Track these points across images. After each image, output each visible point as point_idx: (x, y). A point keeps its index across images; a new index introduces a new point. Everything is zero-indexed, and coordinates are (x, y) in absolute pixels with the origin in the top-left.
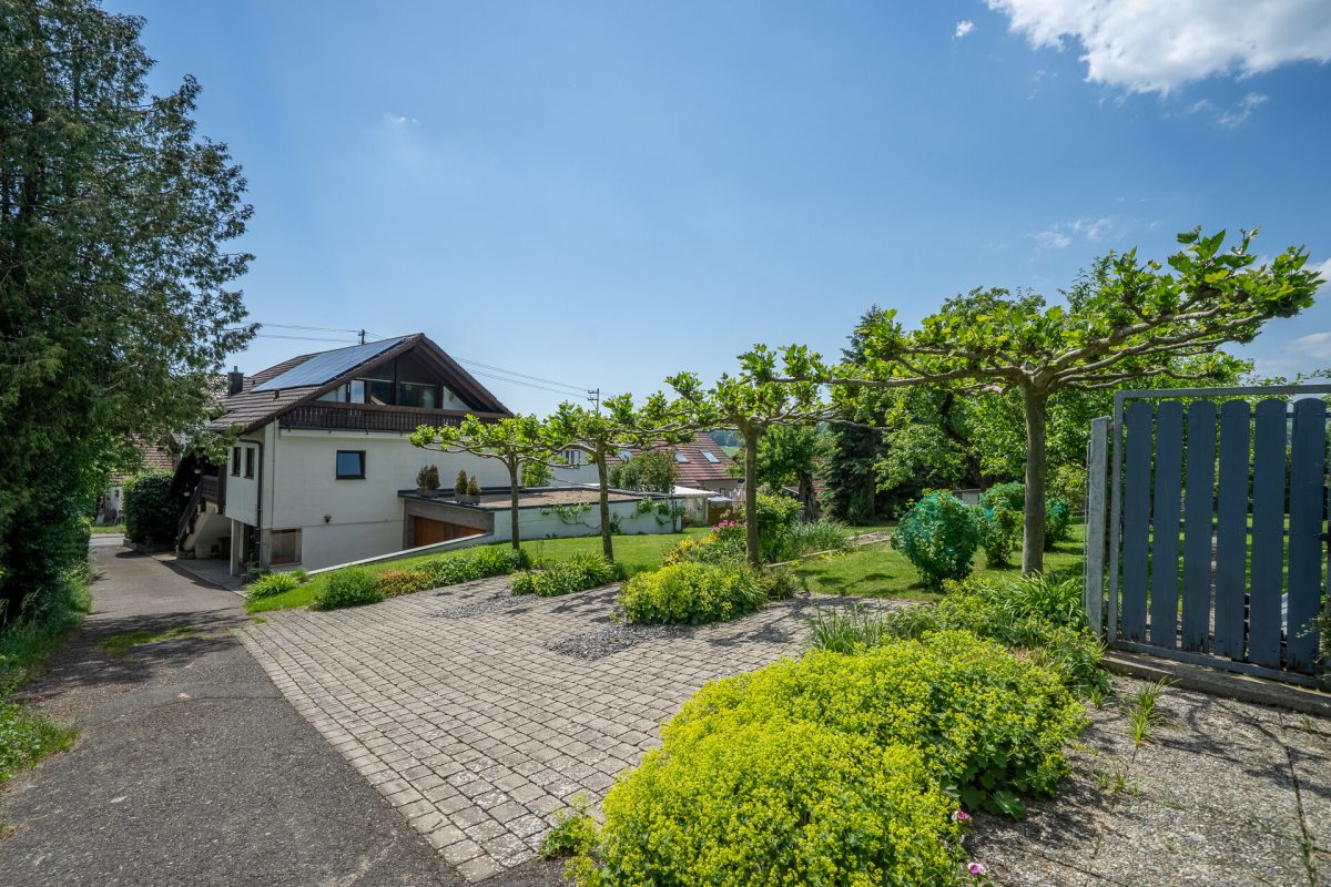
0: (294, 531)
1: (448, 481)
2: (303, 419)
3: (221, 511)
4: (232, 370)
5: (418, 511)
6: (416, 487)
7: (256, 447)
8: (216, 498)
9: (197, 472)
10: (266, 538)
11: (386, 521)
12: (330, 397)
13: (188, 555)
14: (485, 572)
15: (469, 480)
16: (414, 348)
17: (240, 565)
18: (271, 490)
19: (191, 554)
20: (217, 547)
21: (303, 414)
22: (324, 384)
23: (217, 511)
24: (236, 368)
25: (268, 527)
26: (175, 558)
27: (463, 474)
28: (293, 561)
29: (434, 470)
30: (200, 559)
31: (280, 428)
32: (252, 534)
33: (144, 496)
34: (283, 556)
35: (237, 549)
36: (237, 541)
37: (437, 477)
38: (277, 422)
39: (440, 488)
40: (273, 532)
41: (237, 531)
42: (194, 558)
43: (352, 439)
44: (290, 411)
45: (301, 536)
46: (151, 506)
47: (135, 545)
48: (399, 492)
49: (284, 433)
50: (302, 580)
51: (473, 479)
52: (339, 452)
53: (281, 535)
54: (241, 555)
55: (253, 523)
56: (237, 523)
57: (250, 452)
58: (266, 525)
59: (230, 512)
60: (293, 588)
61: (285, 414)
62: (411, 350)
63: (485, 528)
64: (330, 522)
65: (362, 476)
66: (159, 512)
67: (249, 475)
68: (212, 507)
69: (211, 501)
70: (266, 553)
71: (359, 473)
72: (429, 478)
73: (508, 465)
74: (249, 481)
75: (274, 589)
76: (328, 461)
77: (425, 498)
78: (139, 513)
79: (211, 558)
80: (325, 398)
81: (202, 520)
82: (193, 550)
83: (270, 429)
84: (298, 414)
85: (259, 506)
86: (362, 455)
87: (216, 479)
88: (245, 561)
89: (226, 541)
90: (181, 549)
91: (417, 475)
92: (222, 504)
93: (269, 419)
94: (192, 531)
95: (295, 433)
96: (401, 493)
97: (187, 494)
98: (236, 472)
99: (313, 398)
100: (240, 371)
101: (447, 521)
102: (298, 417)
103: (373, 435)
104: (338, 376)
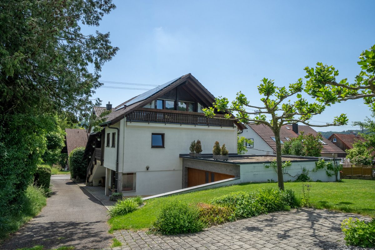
0: (132, 174)
1: (208, 149)
2: (137, 117)
3: (102, 164)
4: (108, 103)
5: (190, 165)
6: (189, 152)
7: (116, 131)
8: (100, 158)
9: (94, 147)
10: (120, 177)
11: (174, 170)
12: (148, 106)
13: (90, 184)
14: (269, 208)
15: (221, 147)
16: (185, 82)
17: (109, 189)
18: (122, 153)
19: (91, 184)
20: (101, 181)
21: (137, 115)
22: (146, 99)
23: (100, 164)
24: (109, 102)
25: (122, 171)
26: (85, 185)
27: (217, 144)
28: (132, 189)
29: (199, 142)
30: (94, 186)
31: (127, 121)
32: (114, 174)
33: (76, 158)
34: (128, 187)
35: (108, 182)
36: (108, 179)
37: (200, 146)
38: (125, 118)
39: (202, 153)
40: (124, 174)
41: (108, 174)
42: (92, 186)
43: (159, 127)
44: (131, 113)
45: (135, 177)
46: (78, 163)
47: (73, 179)
48: (180, 155)
49: (129, 123)
50: (140, 204)
51: (224, 146)
52: (153, 134)
53: (126, 176)
54: (110, 185)
55: (115, 169)
56: (108, 169)
57: (114, 134)
58: (120, 171)
59: (105, 165)
60: (135, 210)
61: (129, 114)
62: (184, 83)
63: (233, 175)
64: (149, 170)
65: (163, 147)
66: (81, 165)
67: (113, 146)
68: (99, 162)
69: (99, 160)
70: (120, 185)
71: (161, 145)
72: (196, 147)
73: (272, 128)
74: (113, 149)
75: (125, 209)
76: (147, 139)
77: (193, 158)
78: (74, 166)
79: (99, 186)
80: (146, 107)
81: (95, 168)
82: (92, 182)
83: (122, 121)
84: (134, 115)
85: (117, 161)
86: (163, 135)
87: (100, 149)
88: (111, 188)
89: (104, 178)
90: (88, 181)
91: (190, 146)
92: (102, 161)
93: (121, 117)
94: (91, 174)
95: (134, 124)
96: (181, 156)
97: (90, 157)
98: (108, 145)
99: (142, 106)
100: (110, 104)
101: (208, 170)
102: (134, 116)
103: (168, 125)
104: (152, 95)
